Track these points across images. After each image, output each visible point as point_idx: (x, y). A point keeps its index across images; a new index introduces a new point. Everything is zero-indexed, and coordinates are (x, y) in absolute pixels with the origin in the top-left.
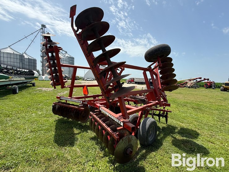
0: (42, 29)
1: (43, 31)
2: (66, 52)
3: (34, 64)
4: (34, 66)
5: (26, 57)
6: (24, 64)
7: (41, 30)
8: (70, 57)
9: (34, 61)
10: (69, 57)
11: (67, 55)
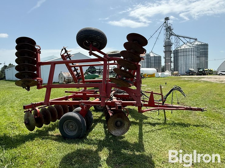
0: (165, 22)
1: (166, 24)
2: (196, 39)
3: (159, 61)
4: (159, 63)
5: (152, 55)
6: (150, 62)
7: (165, 24)
8: (201, 45)
9: (159, 58)
10: (199, 45)
11: (196, 43)
